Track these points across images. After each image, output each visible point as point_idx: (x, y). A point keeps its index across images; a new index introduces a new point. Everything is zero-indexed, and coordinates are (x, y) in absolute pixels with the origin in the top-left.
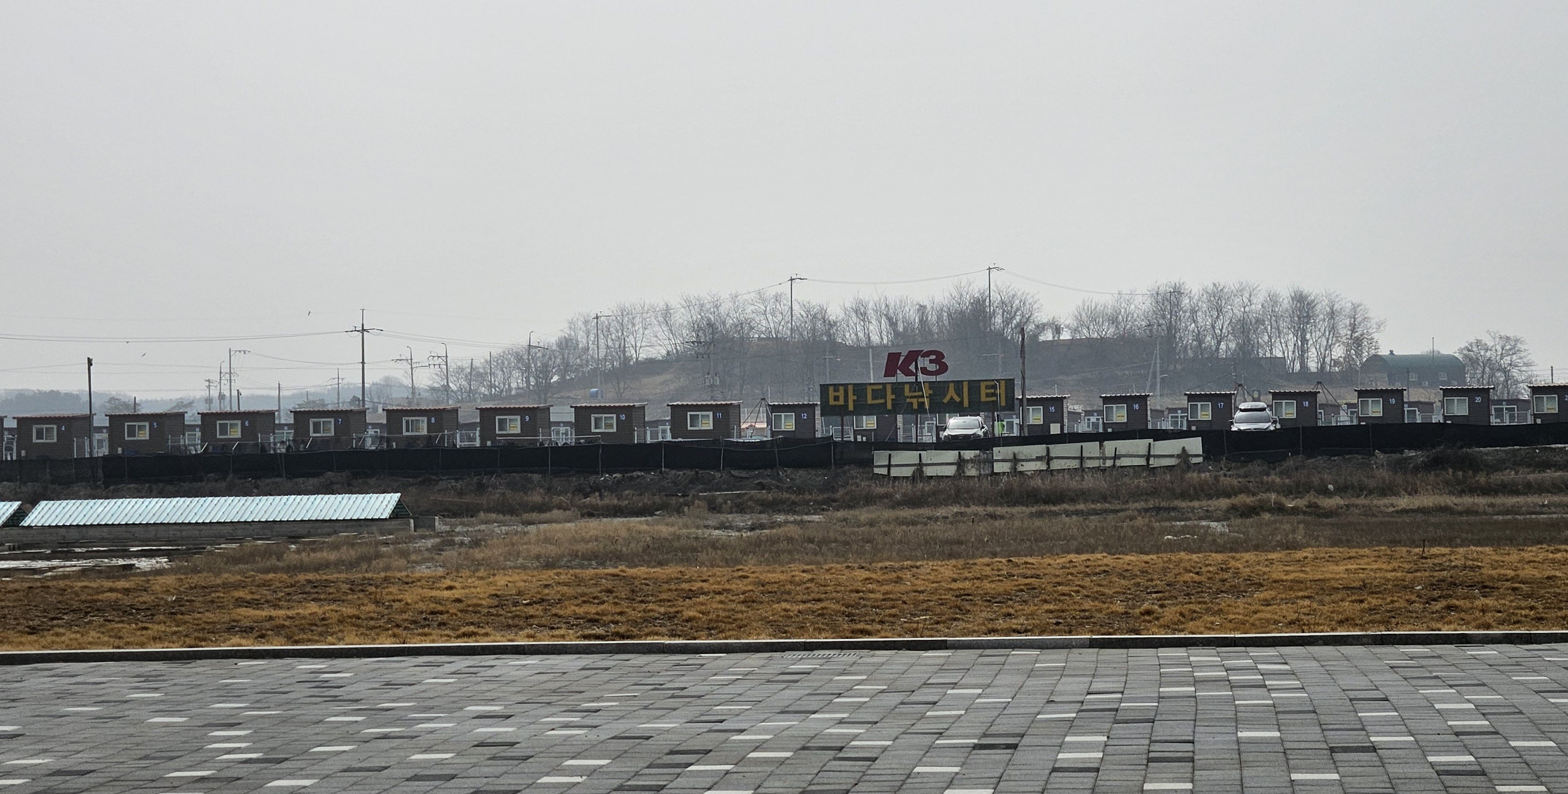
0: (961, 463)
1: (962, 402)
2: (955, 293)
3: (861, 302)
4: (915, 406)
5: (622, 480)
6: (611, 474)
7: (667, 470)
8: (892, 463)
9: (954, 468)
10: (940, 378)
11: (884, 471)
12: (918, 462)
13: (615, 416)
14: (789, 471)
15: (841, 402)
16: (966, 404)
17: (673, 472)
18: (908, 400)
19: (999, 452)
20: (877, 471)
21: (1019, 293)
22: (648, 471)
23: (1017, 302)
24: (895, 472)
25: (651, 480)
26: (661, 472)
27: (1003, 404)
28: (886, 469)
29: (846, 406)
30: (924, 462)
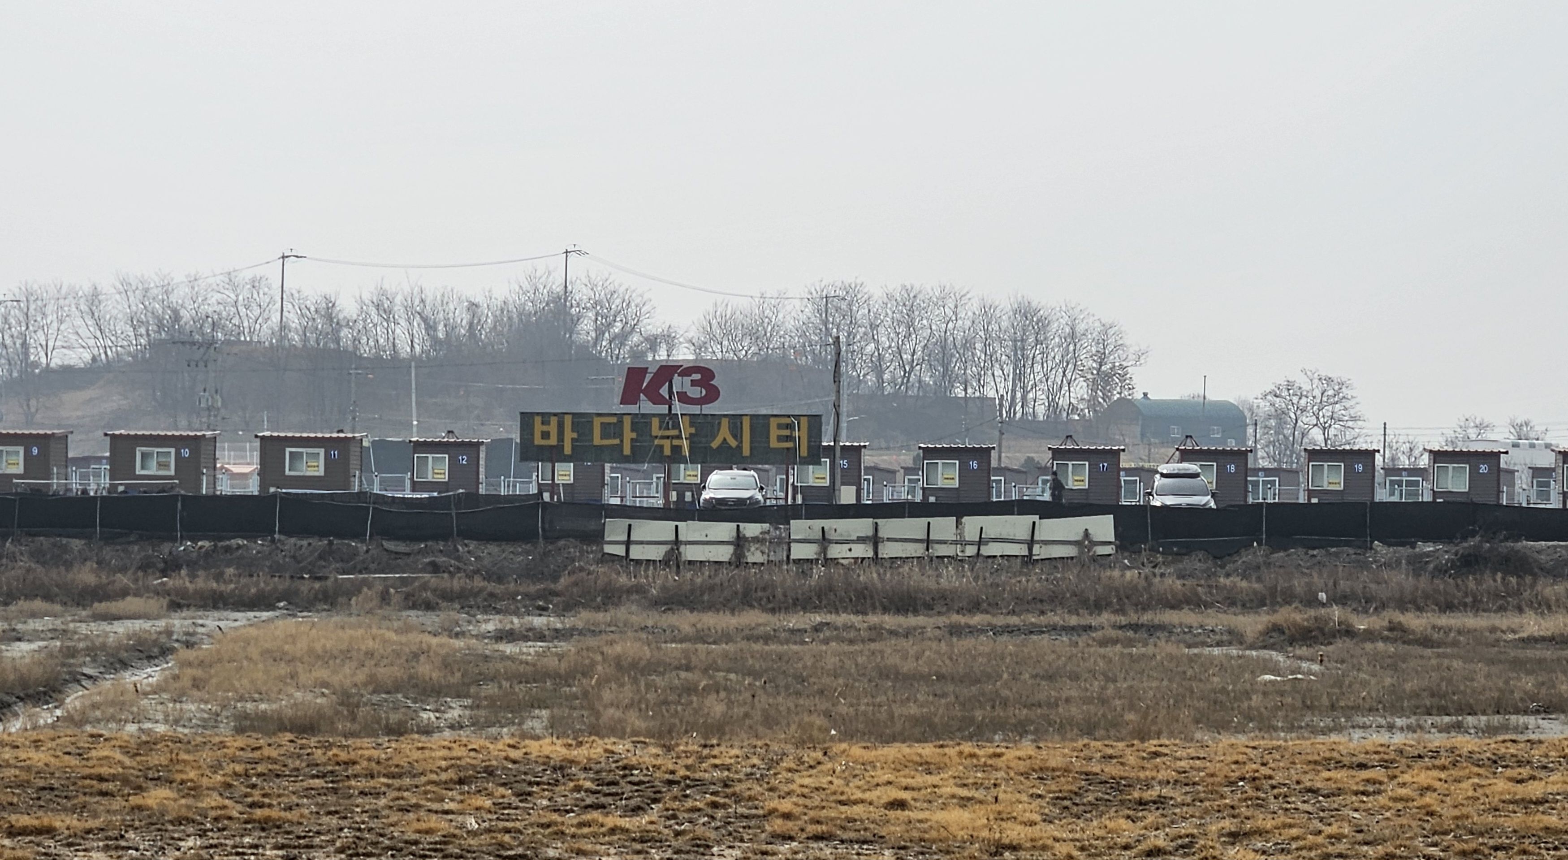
0: (740, 542)
1: (740, 447)
2: (526, 286)
3: (383, 293)
4: (667, 452)
5: (213, 551)
6: (194, 540)
7: (283, 537)
8: (632, 538)
9: (730, 549)
10: (708, 409)
11: (620, 550)
12: (673, 538)
13: (173, 450)
14: (472, 545)
15: (553, 441)
16: (746, 452)
17: (293, 540)
18: (656, 442)
19: (799, 527)
20: (608, 549)
21: (622, 290)
22: (252, 538)
23: (618, 301)
24: (636, 553)
25: (258, 552)
26: (273, 541)
27: (804, 452)
28: (623, 547)
29: (560, 447)
30: (682, 538)
